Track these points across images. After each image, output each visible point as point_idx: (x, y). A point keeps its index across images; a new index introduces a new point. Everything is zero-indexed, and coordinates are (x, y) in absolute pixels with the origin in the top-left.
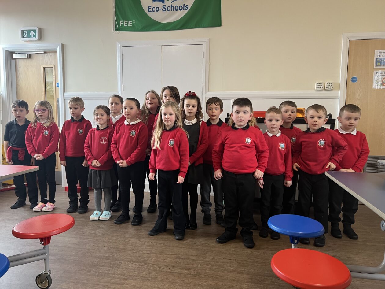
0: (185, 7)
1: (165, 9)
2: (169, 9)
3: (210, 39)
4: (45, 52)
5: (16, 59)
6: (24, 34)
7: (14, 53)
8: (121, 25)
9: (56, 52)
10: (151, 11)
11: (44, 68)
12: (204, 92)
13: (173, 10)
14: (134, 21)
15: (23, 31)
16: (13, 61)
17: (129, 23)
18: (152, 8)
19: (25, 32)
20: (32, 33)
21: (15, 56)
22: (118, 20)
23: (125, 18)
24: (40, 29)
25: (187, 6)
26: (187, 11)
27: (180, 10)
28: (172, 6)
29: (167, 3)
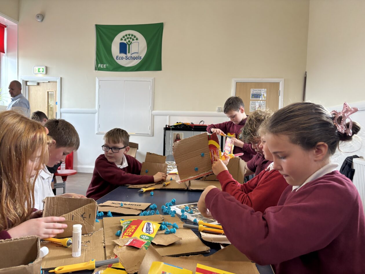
0: (139, 58)
1: (127, 58)
2: (130, 58)
3: (155, 78)
4: (49, 82)
5: (29, 86)
7: (28, 81)
8: (99, 67)
9: (57, 82)
10: (118, 59)
11: (48, 92)
12: (151, 110)
13: (132, 59)
14: (107, 65)
16: (27, 87)
17: (104, 66)
18: (119, 57)
20: (41, 70)
21: (28, 84)
22: (97, 64)
23: (102, 63)
24: (47, 68)
25: (141, 57)
26: (140, 60)
27: (137, 59)
28: (131, 57)
29: (129, 55)
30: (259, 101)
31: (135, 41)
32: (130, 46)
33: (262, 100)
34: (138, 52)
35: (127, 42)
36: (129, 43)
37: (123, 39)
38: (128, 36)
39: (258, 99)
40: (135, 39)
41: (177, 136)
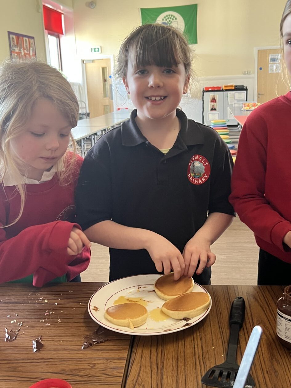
4: (103, 59)
5: (85, 64)
6: (92, 50)
7: (84, 60)
9: (110, 59)
11: (102, 68)
15: (91, 49)
19: (92, 49)
20: (97, 50)
24: (101, 47)
30: (276, 64)
31: (175, 20)
33: (278, 63)
35: (168, 22)
37: (165, 19)
38: (168, 17)
39: (275, 62)
40: (174, 18)
41: (213, 97)
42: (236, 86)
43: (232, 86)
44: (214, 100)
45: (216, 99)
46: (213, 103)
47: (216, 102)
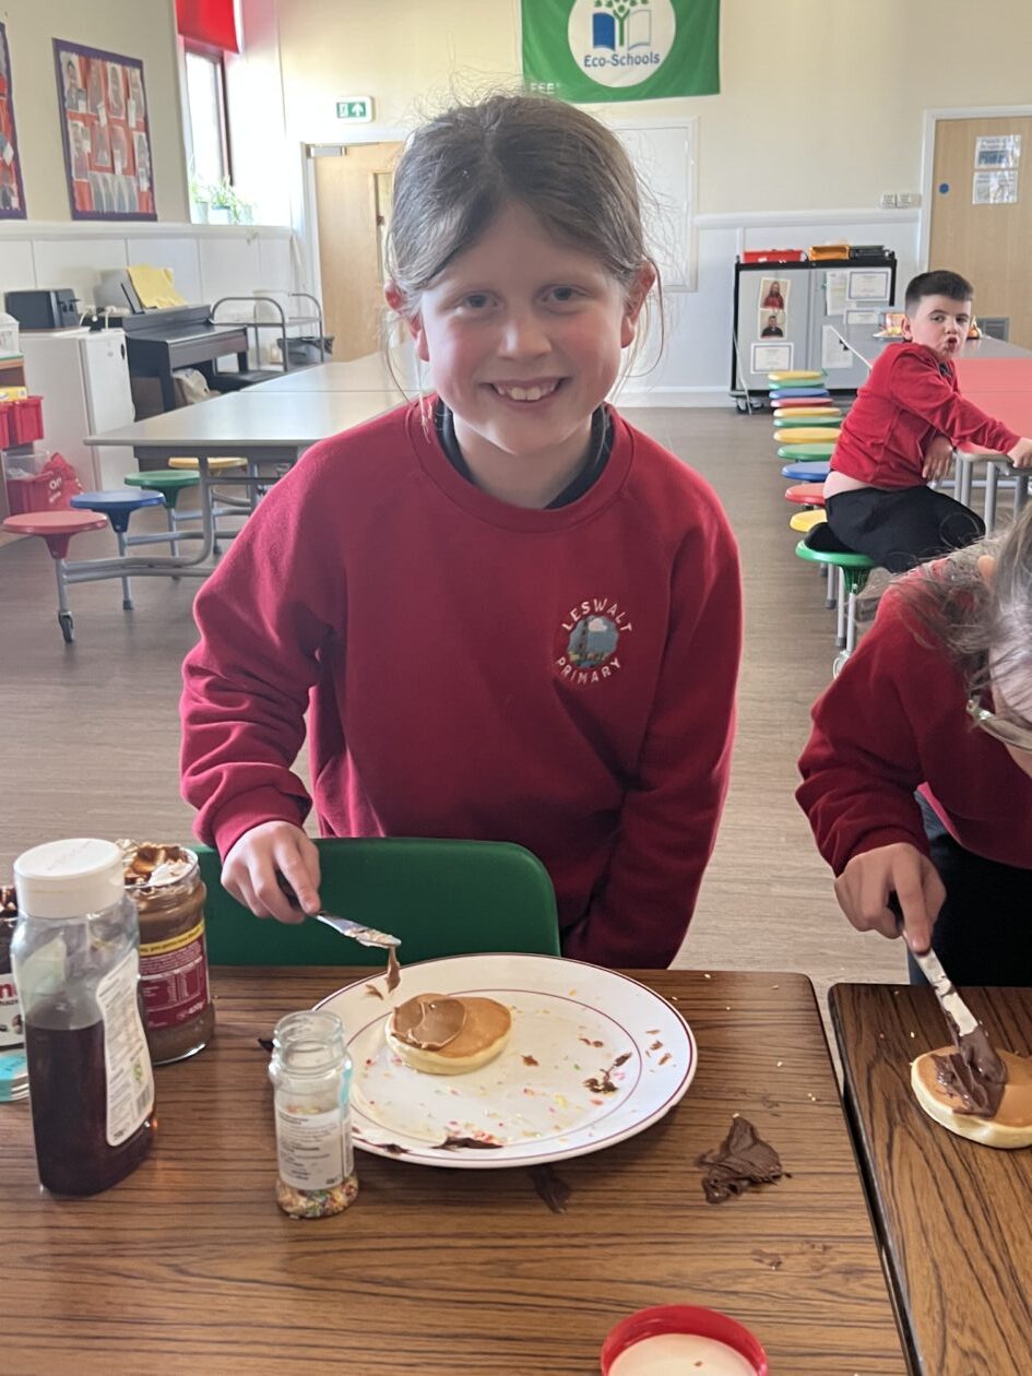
0: (654, 59)
2: (624, 60)
3: (700, 118)
5: (315, 158)
6: (341, 110)
10: (590, 66)
11: (376, 176)
12: (690, 214)
13: (632, 64)
14: (558, 85)
15: (338, 105)
16: (311, 161)
17: (548, 88)
18: (591, 59)
19: (341, 106)
20: (357, 109)
21: (314, 152)
22: (527, 82)
23: (540, 79)
24: (372, 99)
25: (658, 55)
26: (657, 66)
27: (646, 63)
28: (629, 57)
29: (621, 51)
30: (999, 173)
31: (640, 6)
32: (625, 22)
33: (1008, 169)
34: (647, 41)
35: (614, 12)
36: (621, 15)
37: (604, 2)
39: (996, 165)
40: (639, 1)
41: (772, 287)
42: (856, 250)
43: (841, 249)
44: (774, 299)
45: (781, 294)
46: (770, 311)
47: (781, 305)
